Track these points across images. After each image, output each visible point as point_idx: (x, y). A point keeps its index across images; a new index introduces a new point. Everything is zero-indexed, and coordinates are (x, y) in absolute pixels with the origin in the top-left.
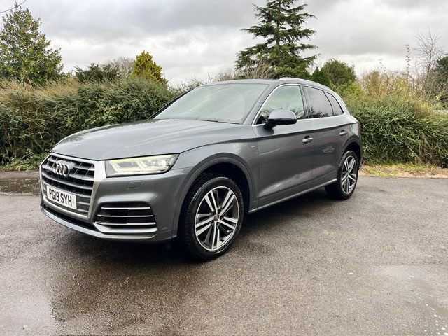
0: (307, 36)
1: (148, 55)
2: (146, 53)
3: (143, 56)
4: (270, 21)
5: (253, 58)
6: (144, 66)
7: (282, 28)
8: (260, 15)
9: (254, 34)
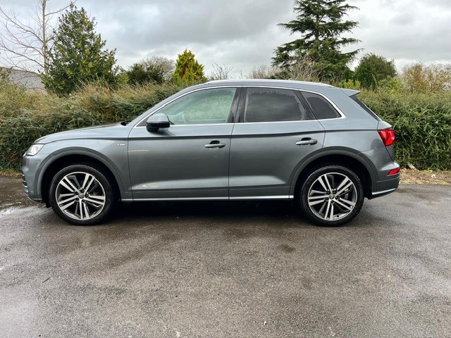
0: (347, 29)
1: (190, 54)
2: (188, 52)
3: (185, 55)
4: (309, 15)
5: (292, 54)
6: (186, 65)
7: (322, 22)
8: (299, 9)
9: (291, 29)
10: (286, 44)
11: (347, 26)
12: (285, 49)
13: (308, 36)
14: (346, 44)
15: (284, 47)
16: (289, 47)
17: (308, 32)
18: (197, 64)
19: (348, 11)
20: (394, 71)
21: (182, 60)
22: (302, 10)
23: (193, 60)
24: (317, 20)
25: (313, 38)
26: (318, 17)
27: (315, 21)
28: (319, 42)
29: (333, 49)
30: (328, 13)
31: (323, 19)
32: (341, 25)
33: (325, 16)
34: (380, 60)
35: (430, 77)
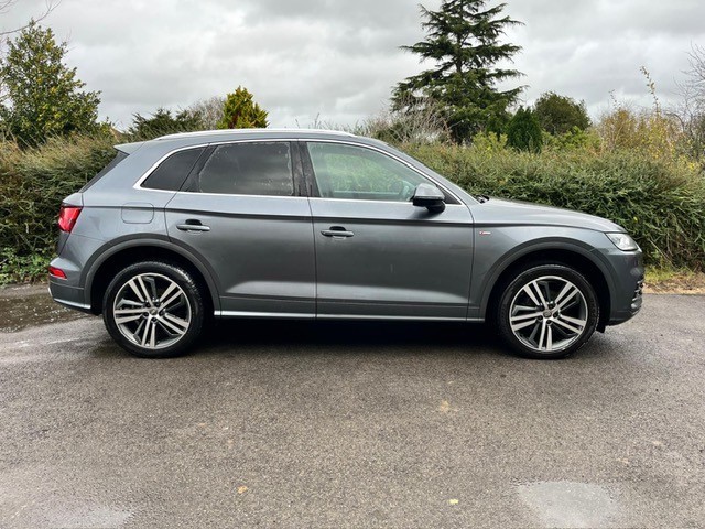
0: (506, 56)
1: (245, 93)
2: (242, 90)
3: (237, 95)
4: (446, 34)
5: (418, 94)
6: (238, 112)
7: (466, 44)
8: (429, 24)
9: (419, 54)
10: (411, 78)
11: (505, 51)
12: (410, 85)
13: (447, 66)
14: (503, 78)
15: (407, 82)
16: (414, 83)
18: (257, 110)
19: (506, 28)
20: (587, 120)
21: (232, 102)
22: (435, 25)
23: (251, 103)
24: (459, 41)
25: (454, 69)
26: (459, 38)
27: (453, 43)
28: (463, 75)
29: (484, 84)
30: (477, 31)
31: (467, 41)
32: (495, 49)
33: (471, 35)
34: (565, 102)
35: (642, 127)
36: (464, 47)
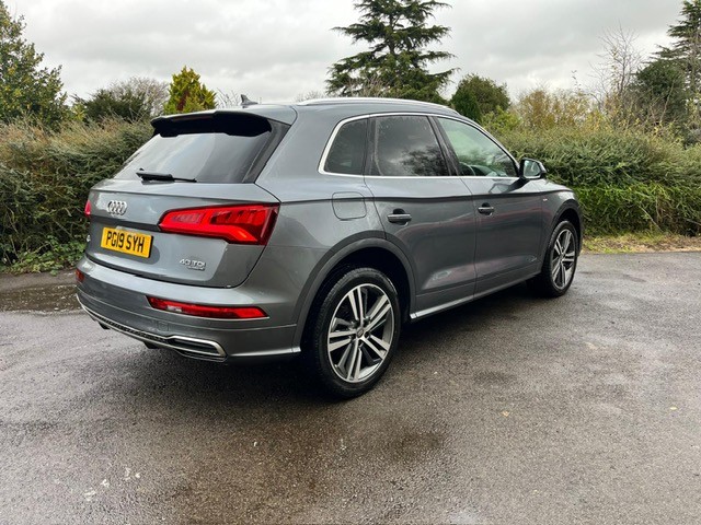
0: (435, 38)
1: (192, 74)
2: (188, 70)
3: (184, 76)
4: (378, 15)
5: (355, 74)
6: (186, 92)
7: (398, 25)
8: (362, 5)
9: (352, 36)
10: (346, 59)
11: (435, 32)
12: (345, 67)
13: (379, 48)
14: (435, 60)
15: (343, 63)
16: (350, 64)
17: (378, 41)
18: (204, 90)
19: (435, 10)
20: (508, 100)
21: (178, 83)
22: (368, 6)
23: (198, 84)
24: (391, 23)
25: (386, 50)
26: (391, 18)
27: (386, 25)
28: (396, 57)
29: (417, 66)
30: (407, 12)
31: (399, 22)
32: (425, 30)
33: (402, 16)
34: (487, 84)
35: (556, 107)
36: (396, 28)
